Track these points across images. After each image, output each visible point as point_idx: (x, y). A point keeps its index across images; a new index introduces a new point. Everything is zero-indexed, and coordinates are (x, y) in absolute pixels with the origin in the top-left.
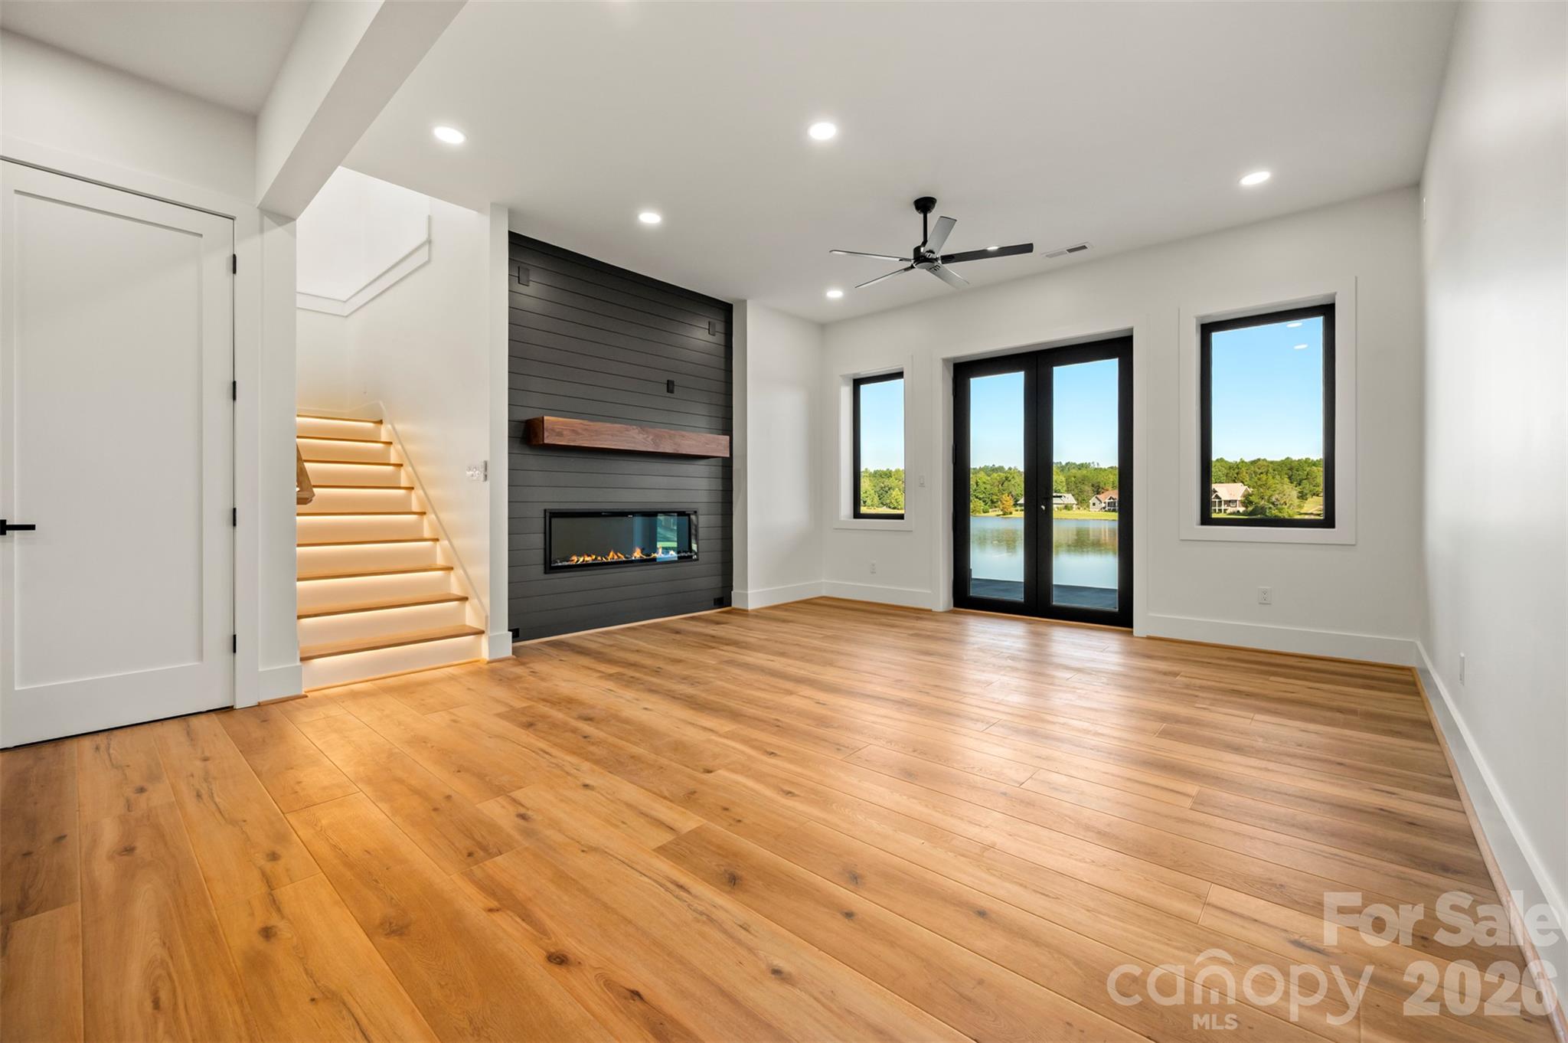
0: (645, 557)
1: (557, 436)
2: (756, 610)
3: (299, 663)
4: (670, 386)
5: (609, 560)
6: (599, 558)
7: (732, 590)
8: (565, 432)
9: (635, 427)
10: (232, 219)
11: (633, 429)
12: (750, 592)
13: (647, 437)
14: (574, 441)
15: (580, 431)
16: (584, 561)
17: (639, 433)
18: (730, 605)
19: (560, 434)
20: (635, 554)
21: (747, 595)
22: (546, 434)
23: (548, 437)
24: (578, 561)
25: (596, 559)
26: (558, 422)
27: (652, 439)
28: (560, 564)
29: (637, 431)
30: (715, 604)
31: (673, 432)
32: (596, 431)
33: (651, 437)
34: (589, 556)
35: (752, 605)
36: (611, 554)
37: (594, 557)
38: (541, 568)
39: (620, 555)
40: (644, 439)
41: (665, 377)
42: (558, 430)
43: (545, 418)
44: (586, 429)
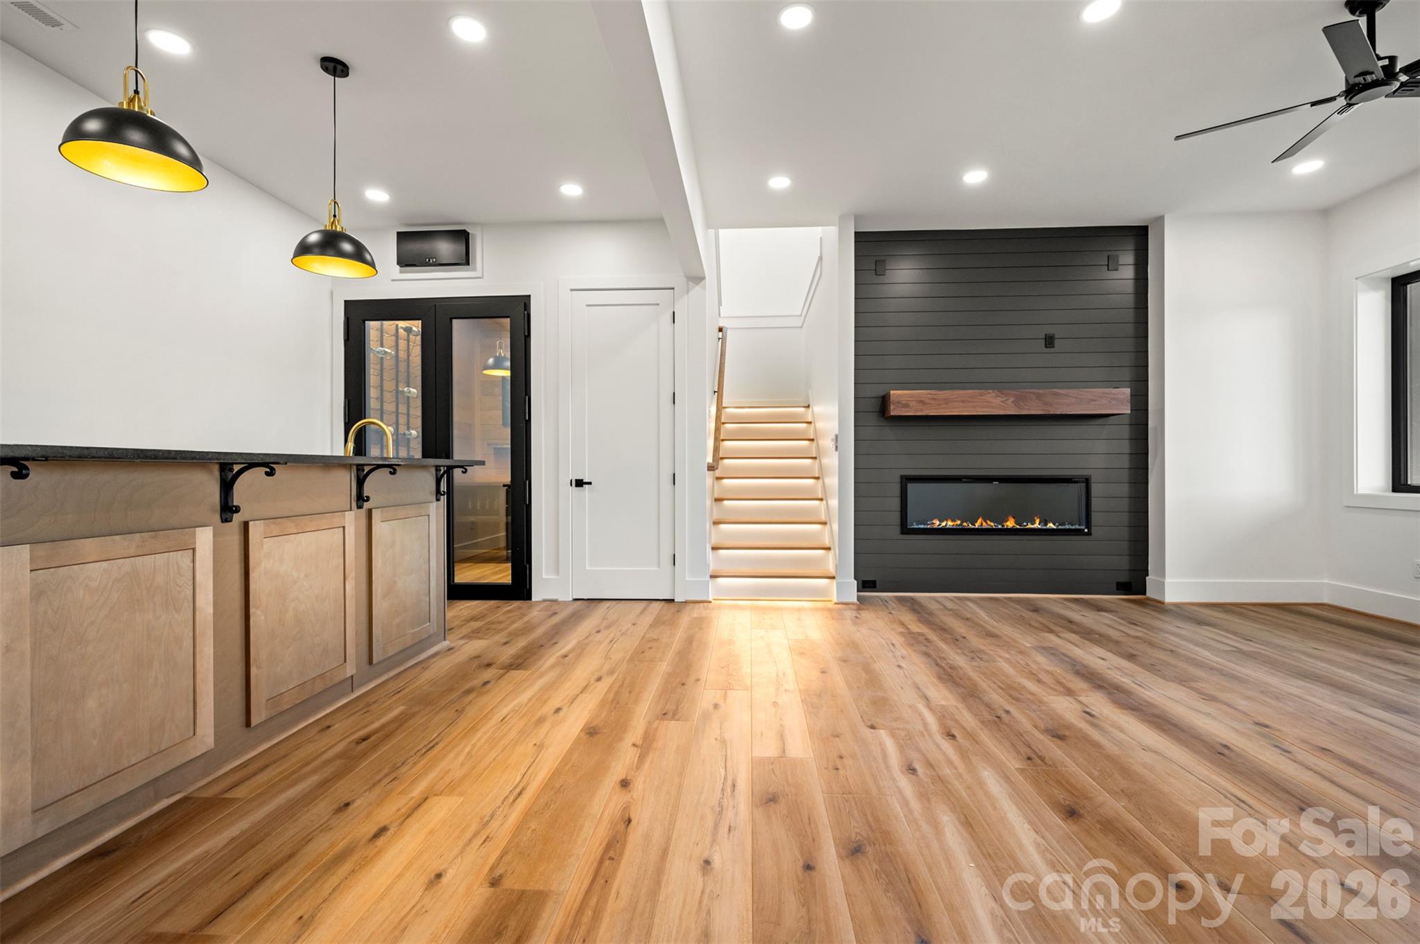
0: (1018, 527)
1: (903, 407)
2: (1177, 605)
3: (708, 578)
4: (1049, 341)
5: (977, 527)
6: (965, 524)
7: (1148, 576)
8: (911, 404)
9: (990, 391)
10: (673, 289)
11: (989, 393)
12: (1168, 580)
13: (1007, 400)
14: (921, 411)
15: (927, 401)
16: (946, 525)
17: (997, 396)
18: (1144, 593)
19: (906, 406)
20: (1008, 523)
21: (1164, 583)
22: (892, 407)
23: (894, 409)
24: (939, 525)
25: (961, 524)
26: (904, 395)
27: (1013, 402)
28: (917, 527)
29: (994, 394)
30: (1118, 589)
31: (1041, 391)
32: (944, 399)
33: (1012, 399)
34: (953, 520)
35: (1171, 596)
36: (980, 521)
37: (959, 522)
38: (898, 529)
39: (989, 522)
40: (1003, 402)
41: (1042, 332)
42: (904, 402)
43: (892, 392)
44: (934, 399)
